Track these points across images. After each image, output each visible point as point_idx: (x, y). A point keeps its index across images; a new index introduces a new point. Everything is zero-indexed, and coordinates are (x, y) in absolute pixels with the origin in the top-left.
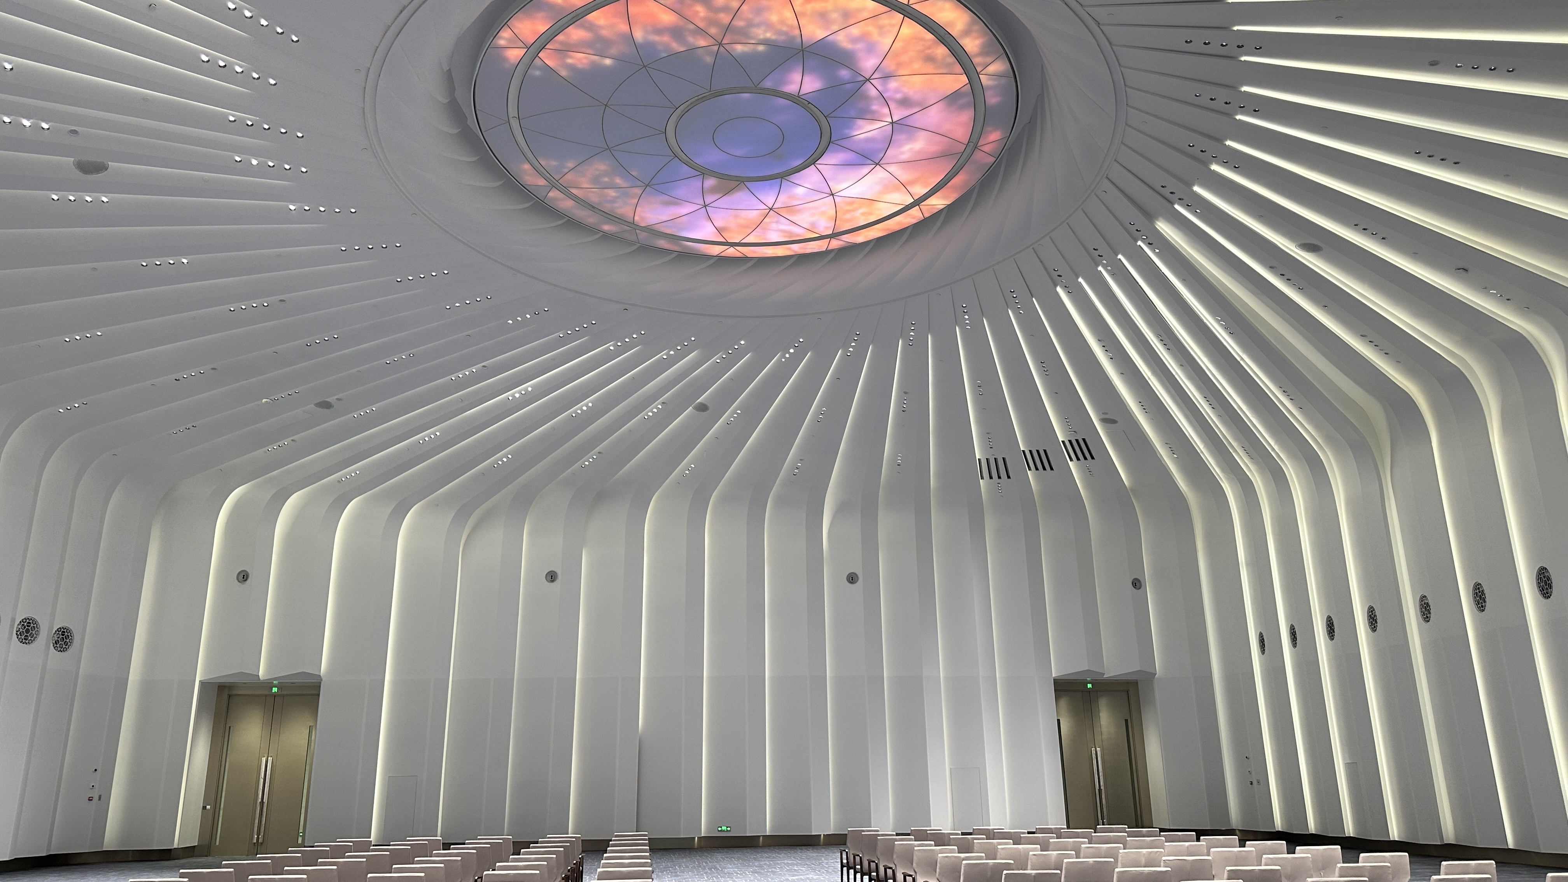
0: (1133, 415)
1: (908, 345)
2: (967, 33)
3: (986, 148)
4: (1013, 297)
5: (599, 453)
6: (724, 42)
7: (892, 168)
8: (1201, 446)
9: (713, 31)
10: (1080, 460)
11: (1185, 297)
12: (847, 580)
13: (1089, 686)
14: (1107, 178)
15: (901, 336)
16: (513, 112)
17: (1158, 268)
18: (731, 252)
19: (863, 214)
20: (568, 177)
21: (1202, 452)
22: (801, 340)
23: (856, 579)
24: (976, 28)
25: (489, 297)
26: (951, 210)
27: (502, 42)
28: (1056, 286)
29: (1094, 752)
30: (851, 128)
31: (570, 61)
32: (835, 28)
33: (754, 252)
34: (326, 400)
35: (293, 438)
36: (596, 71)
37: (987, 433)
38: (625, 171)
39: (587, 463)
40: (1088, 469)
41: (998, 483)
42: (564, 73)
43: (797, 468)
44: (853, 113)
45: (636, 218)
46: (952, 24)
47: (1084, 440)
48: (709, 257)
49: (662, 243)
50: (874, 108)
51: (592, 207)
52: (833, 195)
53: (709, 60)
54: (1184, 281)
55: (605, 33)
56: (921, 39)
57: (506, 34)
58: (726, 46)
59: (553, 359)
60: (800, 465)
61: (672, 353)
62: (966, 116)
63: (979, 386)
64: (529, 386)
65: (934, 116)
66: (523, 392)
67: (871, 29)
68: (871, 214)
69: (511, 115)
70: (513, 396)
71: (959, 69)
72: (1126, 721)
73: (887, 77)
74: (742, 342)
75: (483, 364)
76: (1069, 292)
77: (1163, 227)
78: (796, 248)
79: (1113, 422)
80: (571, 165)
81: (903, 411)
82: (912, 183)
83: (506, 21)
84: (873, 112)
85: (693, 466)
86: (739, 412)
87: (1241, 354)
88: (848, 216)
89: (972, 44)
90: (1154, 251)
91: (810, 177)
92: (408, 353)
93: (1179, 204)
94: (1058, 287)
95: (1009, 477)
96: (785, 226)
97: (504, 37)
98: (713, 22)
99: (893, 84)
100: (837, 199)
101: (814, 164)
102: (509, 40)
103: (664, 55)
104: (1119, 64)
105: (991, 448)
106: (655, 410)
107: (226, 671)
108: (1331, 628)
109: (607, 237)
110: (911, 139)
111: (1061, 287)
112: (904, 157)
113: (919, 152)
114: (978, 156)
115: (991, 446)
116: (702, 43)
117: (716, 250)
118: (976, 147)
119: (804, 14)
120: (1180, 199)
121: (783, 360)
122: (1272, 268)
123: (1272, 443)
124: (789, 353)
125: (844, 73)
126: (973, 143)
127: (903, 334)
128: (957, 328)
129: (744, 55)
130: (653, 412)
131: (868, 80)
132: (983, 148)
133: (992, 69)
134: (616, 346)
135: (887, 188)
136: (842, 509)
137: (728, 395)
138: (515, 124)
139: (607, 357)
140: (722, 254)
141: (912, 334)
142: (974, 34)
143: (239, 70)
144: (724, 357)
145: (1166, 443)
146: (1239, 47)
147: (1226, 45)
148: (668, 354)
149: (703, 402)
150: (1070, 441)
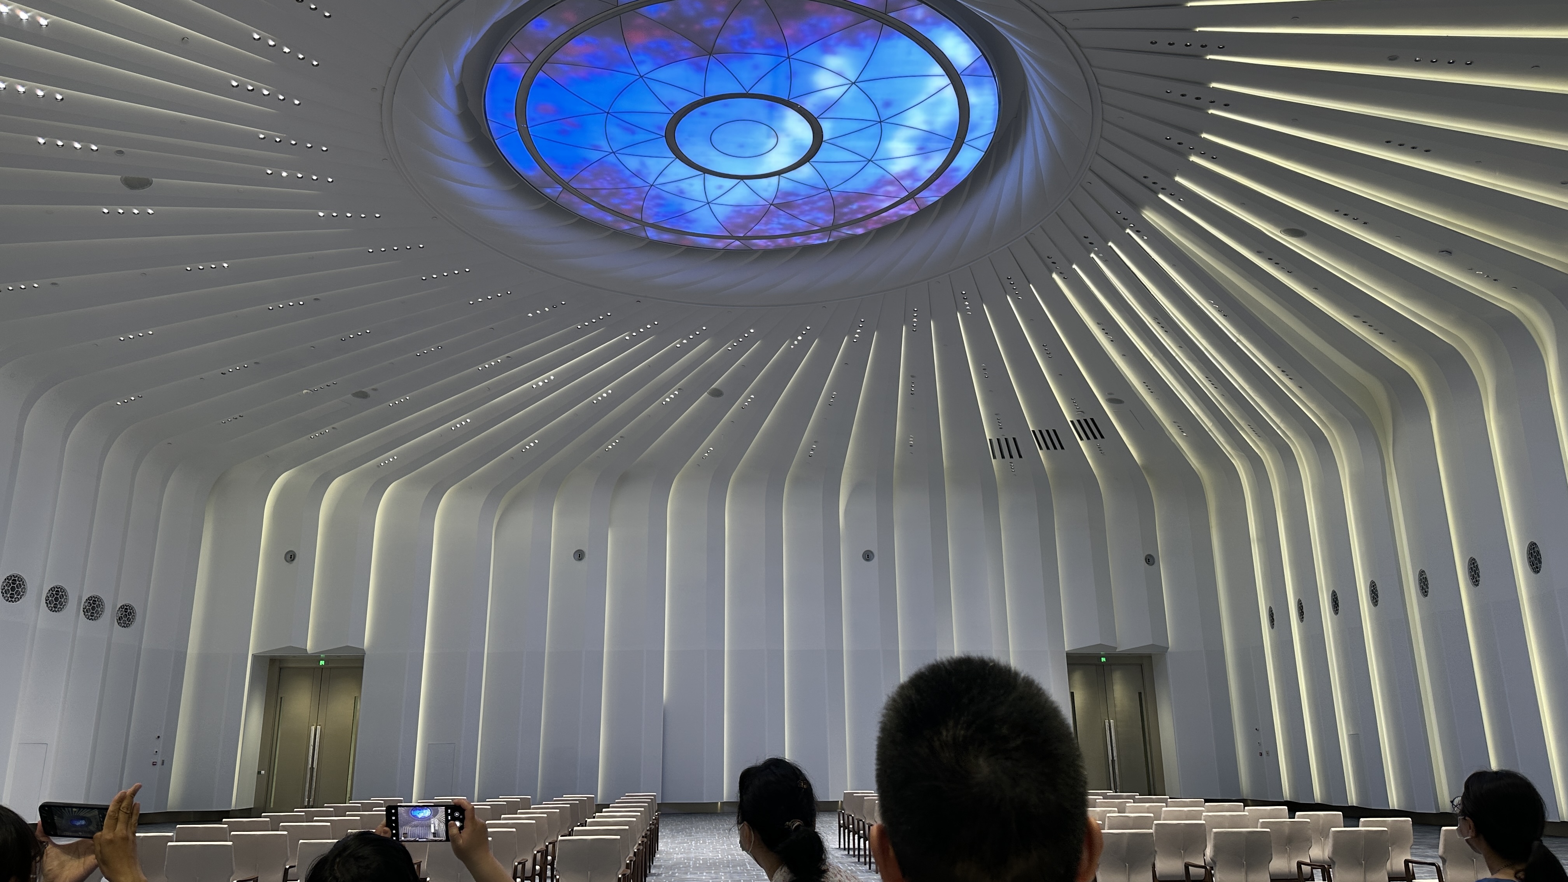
0: (1138, 395)
1: (911, 332)
4: (1011, 283)
5: (621, 437)
7: (884, 165)
8: (1210, 424)
10: (1090, 439)
11: (1176, 281)
12: (863, 557)
13: (1103, 659)
14: (1091, 170)
15: (905, 322)
17: (1148, 254)
19: (860, 207)
20: (577, 179)
21: (1210, 430)
22: (808, 328)
23: (872, 555)
25: (509, 292)
26: (946, 202)
27: (507, 59)
28: (1051, 273)
29: (1107, 724)
33: (759, 245)
34: (363, 390)
35: (334, 426)
37: (996, 414)
39: (610, 447)
40: (1099, 448)
41: (1010, 463)
43: (812, 450)
47: (1092, 420)
48: (716, 250)
49: (670, 238)
52: (829, 190)
54: (1173, 266)
57: (509, 51)
59: (572, 349)
60: (815, 446)
61: (685, 341)
63: (984, 369)
64: (551, 375)
66: (546, 381)
68: (868, 207)
70: (537, 384)
71: (940, 71)
72: (1140, 694)
73: (872, 80)
74: (752, 331)
75: (507, 355)
76: (1064, 278)
77: (1150, 216)
78: (798, 240)
79: (1120, 402)
81: (911, 394)
83: (509, 39)
85: (711, 449)
86: (752, 396)
87: (1237, 335)
88: (846, 210)
90: (1142, 238)
92: (438, 345)
93: (1163, 194)
94: (1054, 273)
95: (1020, 456)
96: (786, 220)
97: (508, 54)
100: (833, 194)
101: (809, 161)
102: (513, 57)
104: (1090, 65)
105: (1000, 428)
106: (672, 396)
107: (277, 645)
108: (1336, 602)
109: (619, 234)
111: (1056, 273)
117: (721, 243)
118: (963, 143)
120: (1163, 189)
122: (1259, 253)
123: (1278, 421)
124: (798, 340)
126: (959, 140)
127: (906, 320)
128: (958, 313)
130: (670, 398)
131: (854, 83)
132: (972, 143)
134: (631, 336)
136: (857, 489)
137: (741, 380)
139: (623, 346)
140: (728, 248)
141: (915, 320)
143: (266, 92)
144: (735, 344)
145: (1174, 422)
146: (1202, 46)
147: (1190, 45)
148: (681, 343)
149: (717, 387)
150: (1079, 421)
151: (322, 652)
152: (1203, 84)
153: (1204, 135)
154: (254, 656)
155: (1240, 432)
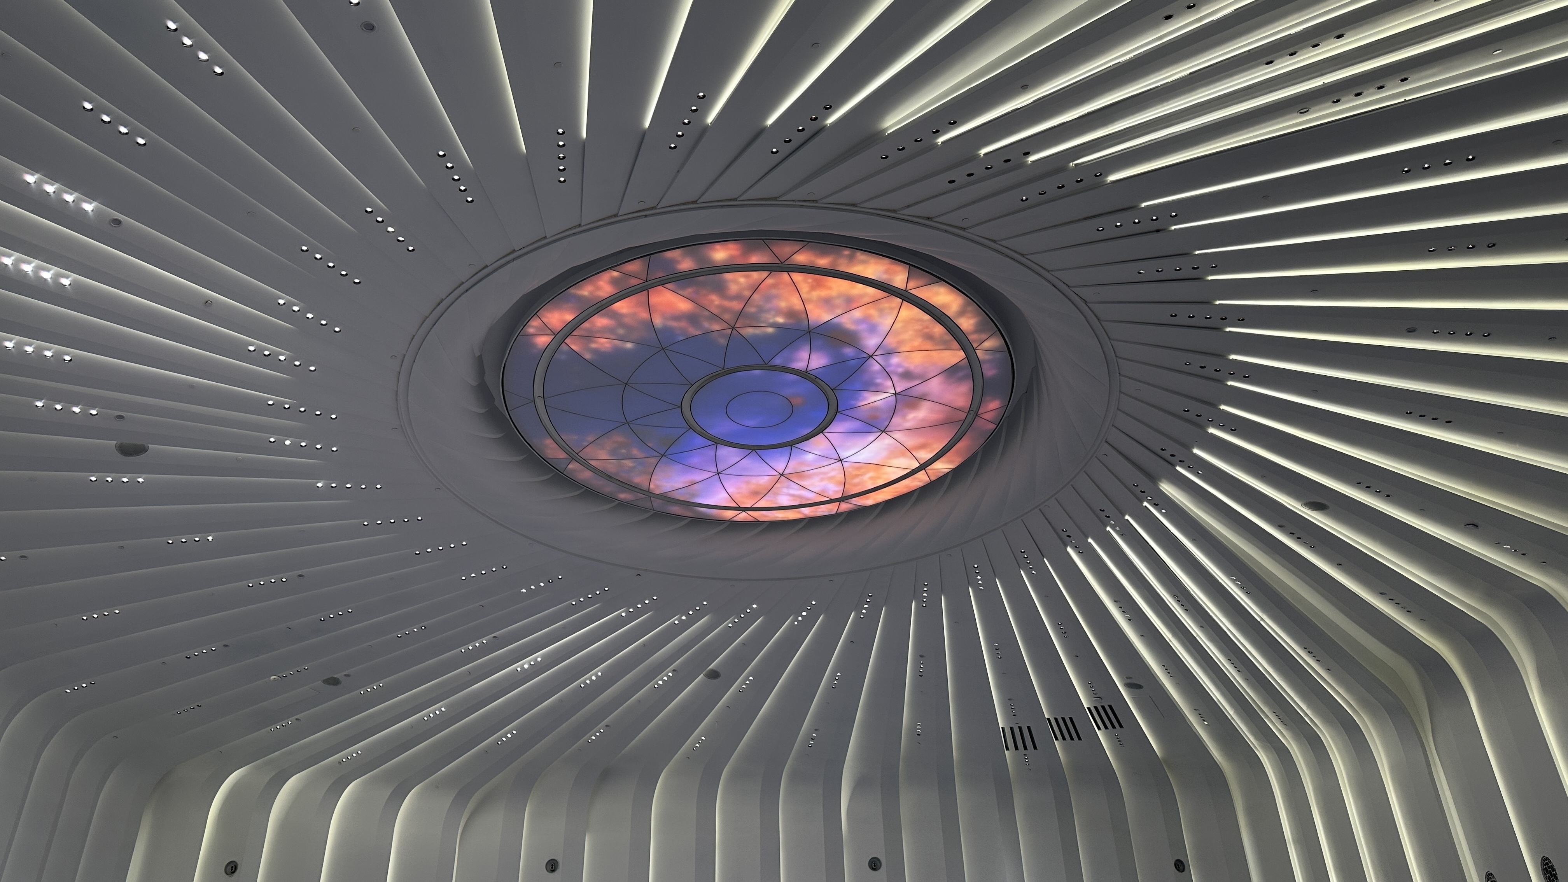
0: (1157, 678)
1: (922, 607)
2: (962, 313)
3: (987, 416)
4: (1024, 557)
5: (607, 726)
6: (738, 325)
7: (897, 435)
8: (1231, 712)
9: (726, 317)
10: (1108, 729)
11: (1197, 556)
12: (869, 866)
14: (1106, 442)
15: (914, 597)
16: (538, 392)
17: (1167, 528)
18: (743, 516)
19: (871, 478)
20: (587, 450)
21: (1233, 718)
22: (814, 603)
23: (879, 864)
24: (970, 308)
25: (505, 567)
26: (957, 474)
27: (531, 330)
28: (1066, 546)
30: (857, 399)
31: (593, 346)
32: (839, 312)
33: (766, 516)
34: (334, 676)
35: (297, 717)
36: (618, 355)
37: (1009, 700)
38: (641, 442)
39: (593, 738)
40: (1117, 738)
41: (1024, 755)
42: (588, 356)
43: (812, 739)
44: (858, 386)
45: (652, 486)
46: (946, 306)
47: (1110, 706)
48: (721, 522)
49: (676, 509)
50: (878, 381)
51: (609, 477)
52: (841, 460)
53: (723, 341)
54: (1193, 540)
55: (627, 320)
56: (920, 320)
57: (535, 323)
58: (737, 329)
59: (564, 627)
60: (815, 735)
61: (684, 618)
62: (965, 387)
63: (996, 649)
64: (538, 656)
65: (935, 386)
66: (532, 663)
67: (873, 312)
68: (879, 478)
69: (536, 395)
70: (522, 667)
71: (956, 345)
73: (890, 353)
74: (755, 606)
75: (494, 635)
76: (1079, 552)
77: (1167, 488)
78: (807, 512)
79: (1138, 686)
80: (591, 439)
81: (920, 676)
82: (917, 448)
83: (536, 312)
84: (877, 385)
85: (703, 738)
86: (751, 678)
87: (1260, 614)
88: (856, 481)
89: (967, 323)
90: (1160, 512)
91: (819, 444)
92: (421, 625)
93: (1180, 466)
94: (1069, 547)
95: (1035, 748)
96: (795, 491)
97: (534, 325)
98: (725, 310)
99: (895, 360)
100: (845, 464)
101: (822, 432)
102: (538, 328)
103: (681, 338)
104: (1108, 337)
106: (666, 678)
109: (623, 506)
110: (912, 408)
111: (1070, 547)
112: (908, 425)
113: (922, 420)
114: (979, 422)
115: (1014, 714)
116: (716, 327)
117: (729, 514)
118: (977, 415)
119: (810, 301)
120: (1180, 461)
121: (796, 623)
122: (1280, 527)
123: (1305, 707)
124: (802, 616)
125: (849, 351)
126: (974, 411)
127: (916, 595)
128: (970, 588)
129: (755, 337)
130: (664, 681)
131: (872, 356)
132: (984, 416)
133: (987, 344)
134: (628, 611)
135: (894, 454)
136: (861, 785)
137: (740, 661)
138: (540, 403)
139: (620, 622)
140: (735, 519)
141: (925, 595)
142: (969, 315)
143: (282, 358)
144: (736, 620)
145: (1195, 710)
146: (1222, 319)
147: (1210, 318)
148: (680, 620)
149: (716, 669)
150: (1096, 708)
152: (1222, 356)
153: (1222, 407)
155: (1265, 719)
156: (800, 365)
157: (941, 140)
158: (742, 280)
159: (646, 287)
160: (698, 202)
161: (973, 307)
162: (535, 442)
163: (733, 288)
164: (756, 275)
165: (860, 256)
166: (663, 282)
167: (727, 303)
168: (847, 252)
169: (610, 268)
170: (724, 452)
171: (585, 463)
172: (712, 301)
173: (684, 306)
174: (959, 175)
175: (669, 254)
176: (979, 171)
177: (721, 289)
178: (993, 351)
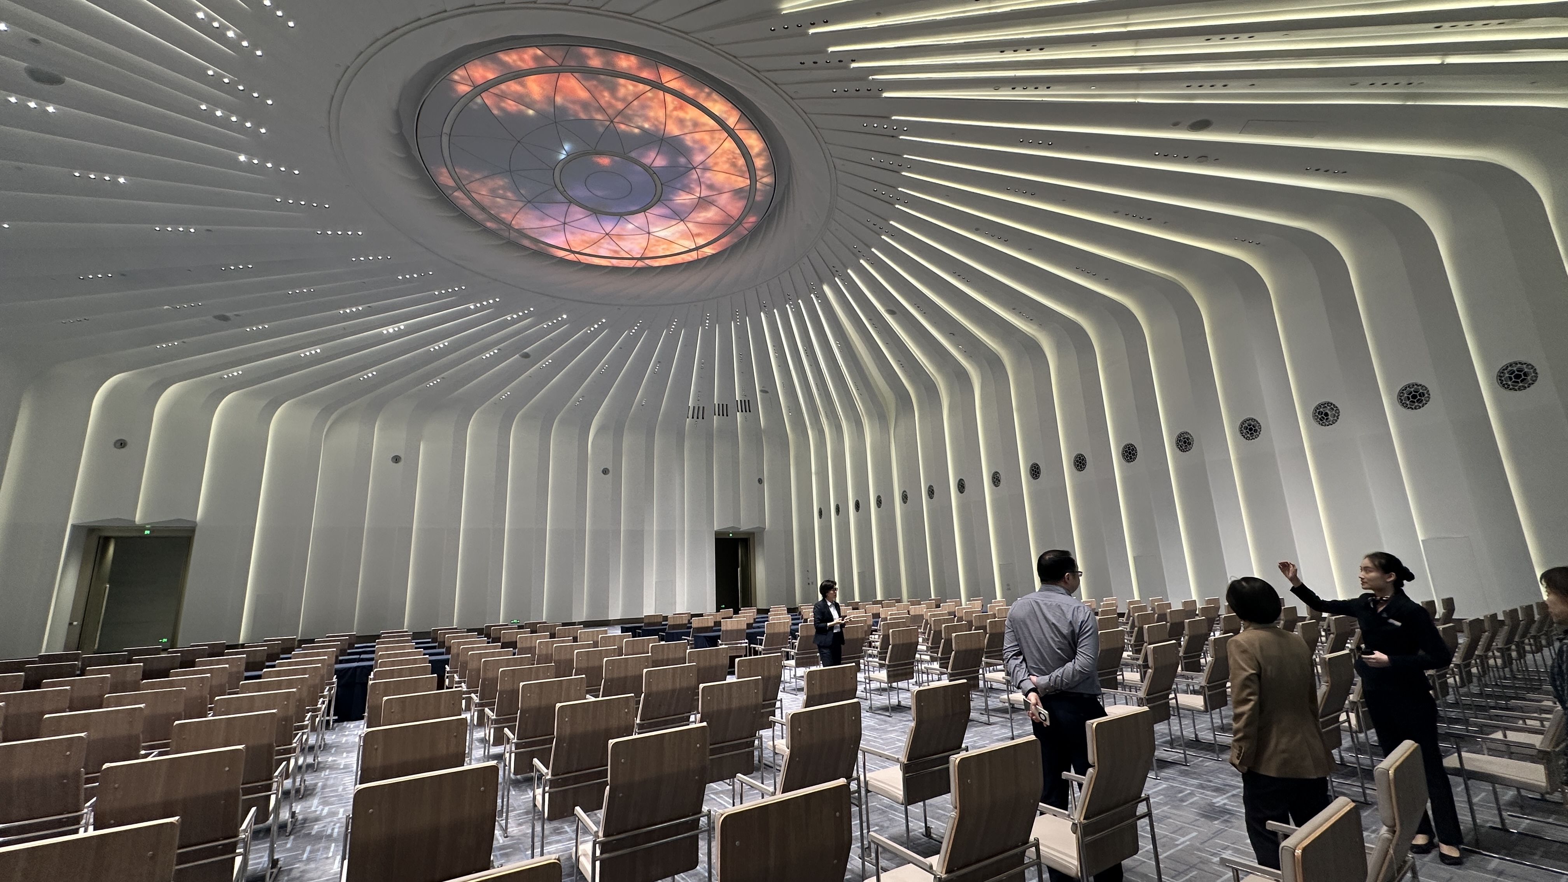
0: (777, 389)
1: (668, 335)
3: (746, 226)
4: (737, 316)
5: (443, 378)
6: (616, 120)
7: (690, 225)
8: (806, 411)
9: (610, 111)
10: (743, 412)
12: (602, 472)
14: (808, 255)
15: (666, 328)
16: (446, 130)
17: (817, 310)
18: (571, 257)
19: (663, 249)
20: (471, 184)
22: (604, 321)
23: (608, 472)
24: (765, 153)
25: (389, 258)
26: (713, 256)
27: (456, 77)
28: (761, 311)
30: (674, 194)
31: (503, 105)
32: (686, 131)
33: (586, 259)
34: (225, 314)
35: (185, 340)
36: (521, 116)
37: (699, 392)
38: (516, 189)
39: (431, 384)
40: (746, 417)
41: (696, 422)
42: (495, 112)
43: (579, 402)
44: (679, 186)
45: (513, 222)
46: (752, 147)
47: (749, 402)
48: (554, 257)
49: (526, 243)
50: (692, 186)
51: (483, 209)
52: (649, 233)
53: (601, 130)
54: (827, 319)
55: (534, 92)
56: (733, 152)
57: (461, 72)
58: (615, 124)
59: (425, 309)
60: (583, 399)
61: (515, 316)
62: (741, 204)
63: (702, 364)
64: (401, 325)
65: (723, 199)
66: (396, 329)
67: (706, 137)
68: (668, 250)
69: (444, 131)
70: (386, 331)
71: (748, 176)
73: (706, 169)
74: (565, 317)
75: (369, 305)
76: (767, 315)
77: (826, 288)
78: (615, 262)
79: (767, 393)
80: (477, 176)
81: (655, 374)
82: (698, 235)
83: (465, 63)
84: (691, 188)
85: (509, 394)
86: (551, 361)
88: (654, 249)
89: (759, 163)
90: (818, 301)
91: (639, 220)
92: (310, 288)
93: (838, 278)
94: (763, 312)
95: (703, 418)
96: (613, 247)
97: (459, 75)
98: (611, 105)
99: (708, 174)
100: (651, 237)
101: (644, 211)
102: (462, 77)
103: (572, 118)
104: (837, 195)
106: (492, 354)
107: (99, 516)
108: (857, 505)
109: (487, 231)
110: (706, 209)
112: (700, 220)
113: (709, 219)
114: (740, 228)
115: (699, 400)
116: (599, 117)
117: (561, 254)
118: (741, 223)
119: (671, 117)
120: (839, 275)
121: (589, 331)
124: (594, 328)
125: (682, 160)
126: (740, 221)
127: (668, 326)
128: (700, 327)
129: (624, 132)
130: (490, 355)
131: (695, 168)
132: (744, 225)
133: (765, 180)
134: (475, 306)
135: (683, 236)
138: (445, 139)
139: (467, 313)
140: (566, 258)
141: (673, 327)
142: (763, 158)
143: (231, 35)
144: (550, 324)
145: (788, 407)
148: (512, 317)
149: (528, 352)
150: (742, 402)
151: (148, 524)
152: (886, 220)
154: (74, 527)
156: (647, 161)
157: (811, 31)
158: (631, 87)
159: (559, 70)
160: (633, 15)
161: (766, 153)
162: (432, 169)
163: (622, 92)
164: (641, 87)
165: (715, 96)
166: (572, 71)
167: (613, 101)
168: (707, 90)
169: (536, 46)
170: (574, 208)
171: (468, 194)
172: (604, 97)
173: (583, 94)
174: (809, 60)
175: (586, 50)
176: (821, 62)
177: (613, 90)
178: (766, 185)
